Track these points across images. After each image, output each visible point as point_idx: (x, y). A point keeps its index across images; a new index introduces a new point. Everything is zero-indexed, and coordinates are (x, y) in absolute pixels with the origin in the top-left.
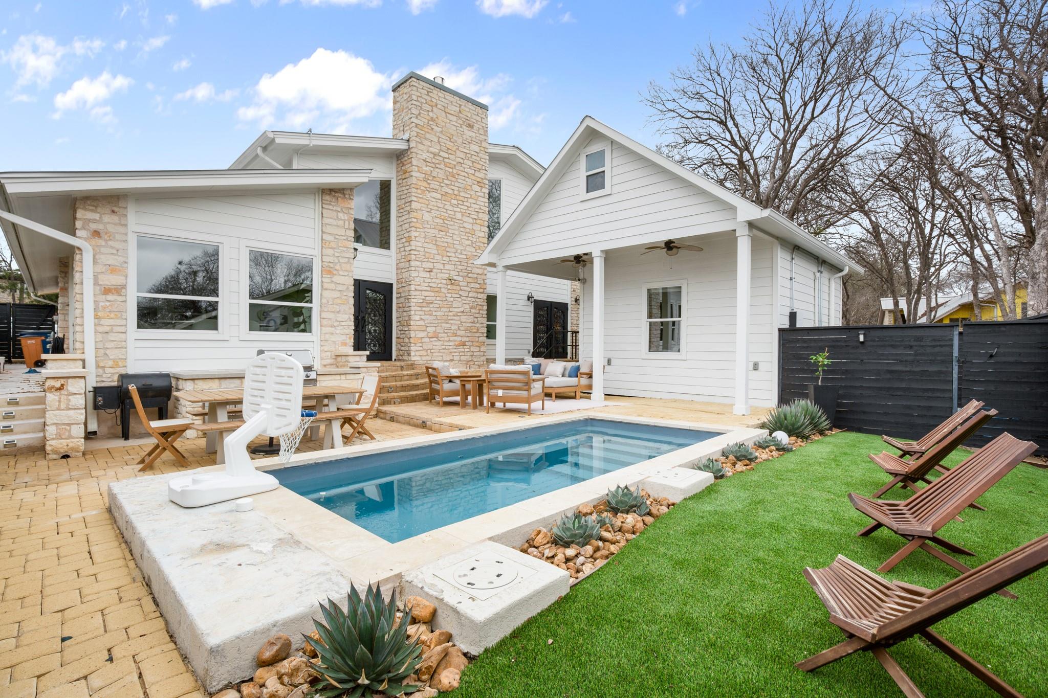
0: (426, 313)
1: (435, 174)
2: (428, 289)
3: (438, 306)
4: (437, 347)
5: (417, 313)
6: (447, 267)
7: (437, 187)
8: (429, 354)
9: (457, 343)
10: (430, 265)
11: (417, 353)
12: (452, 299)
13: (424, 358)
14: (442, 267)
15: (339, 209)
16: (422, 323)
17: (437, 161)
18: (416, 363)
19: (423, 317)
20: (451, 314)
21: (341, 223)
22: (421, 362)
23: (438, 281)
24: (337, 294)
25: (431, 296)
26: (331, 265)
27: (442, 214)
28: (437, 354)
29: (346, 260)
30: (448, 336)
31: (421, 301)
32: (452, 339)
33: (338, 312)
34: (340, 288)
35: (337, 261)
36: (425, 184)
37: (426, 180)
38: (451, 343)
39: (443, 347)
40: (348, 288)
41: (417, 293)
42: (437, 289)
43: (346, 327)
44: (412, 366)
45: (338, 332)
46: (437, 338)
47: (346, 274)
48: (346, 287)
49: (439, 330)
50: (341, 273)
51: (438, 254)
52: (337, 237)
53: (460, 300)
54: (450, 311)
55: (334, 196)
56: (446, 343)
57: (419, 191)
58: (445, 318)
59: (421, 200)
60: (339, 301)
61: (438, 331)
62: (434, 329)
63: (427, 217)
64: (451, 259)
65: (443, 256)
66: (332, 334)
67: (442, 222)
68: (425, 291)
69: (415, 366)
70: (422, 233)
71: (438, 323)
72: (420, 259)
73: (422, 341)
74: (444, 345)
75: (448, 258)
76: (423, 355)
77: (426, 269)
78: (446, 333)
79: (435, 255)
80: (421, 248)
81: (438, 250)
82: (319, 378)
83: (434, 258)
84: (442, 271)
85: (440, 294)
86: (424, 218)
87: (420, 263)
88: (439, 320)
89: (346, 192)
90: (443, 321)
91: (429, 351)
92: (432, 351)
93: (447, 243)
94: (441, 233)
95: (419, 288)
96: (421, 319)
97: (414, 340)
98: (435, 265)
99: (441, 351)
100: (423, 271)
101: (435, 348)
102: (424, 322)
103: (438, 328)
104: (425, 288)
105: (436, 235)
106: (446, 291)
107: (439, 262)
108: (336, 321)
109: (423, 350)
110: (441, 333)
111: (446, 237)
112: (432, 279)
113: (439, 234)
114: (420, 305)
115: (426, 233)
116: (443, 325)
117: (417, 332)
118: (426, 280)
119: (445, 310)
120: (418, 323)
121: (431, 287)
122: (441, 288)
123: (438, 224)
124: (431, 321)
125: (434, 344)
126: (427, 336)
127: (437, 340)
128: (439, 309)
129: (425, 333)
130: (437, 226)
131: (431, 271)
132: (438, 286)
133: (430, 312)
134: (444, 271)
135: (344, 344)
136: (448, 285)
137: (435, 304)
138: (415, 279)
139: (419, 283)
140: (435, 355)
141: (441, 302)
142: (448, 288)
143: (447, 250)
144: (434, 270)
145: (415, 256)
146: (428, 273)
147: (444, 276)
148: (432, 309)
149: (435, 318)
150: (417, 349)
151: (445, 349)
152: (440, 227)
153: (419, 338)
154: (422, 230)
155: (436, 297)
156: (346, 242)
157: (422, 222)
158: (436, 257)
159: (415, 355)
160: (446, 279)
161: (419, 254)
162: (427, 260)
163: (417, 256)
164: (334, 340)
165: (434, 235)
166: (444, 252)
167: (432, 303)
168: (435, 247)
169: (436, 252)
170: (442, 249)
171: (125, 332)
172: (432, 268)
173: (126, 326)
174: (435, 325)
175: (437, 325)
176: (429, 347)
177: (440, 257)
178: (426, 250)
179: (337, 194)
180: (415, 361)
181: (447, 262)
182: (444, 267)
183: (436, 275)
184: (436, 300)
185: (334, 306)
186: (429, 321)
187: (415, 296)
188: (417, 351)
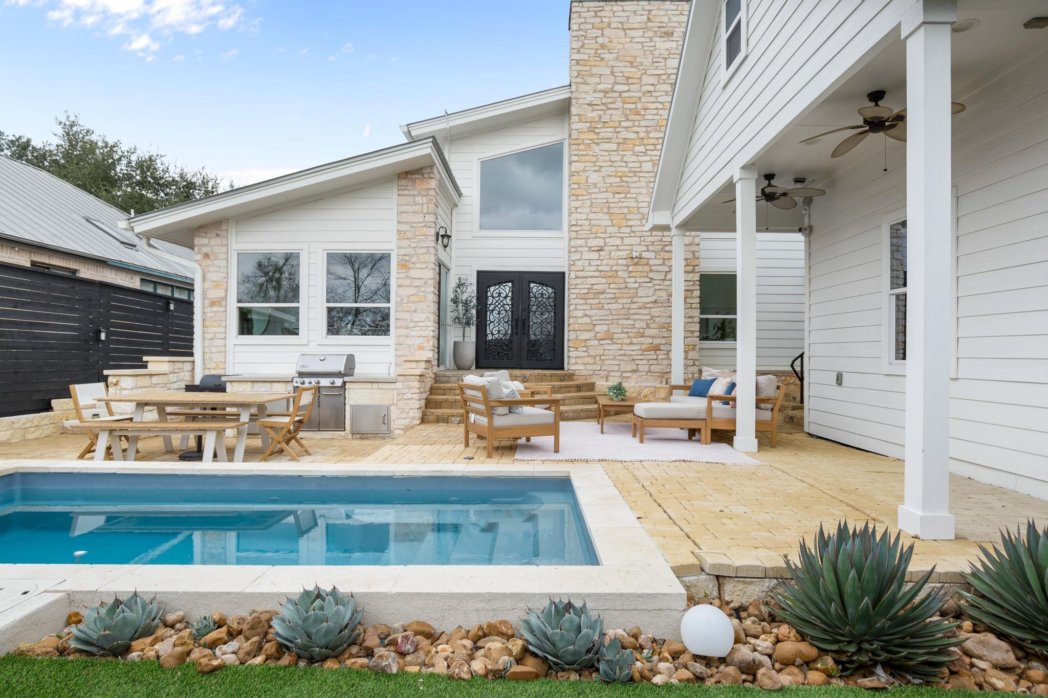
0: (594, 307)
1: (606, 118)
2: (597, 274)
3: (613, 296)
4: (611, 352)
5: (579, 307)
6: (627, 241)
7: (610, 135)
8: (598, 362)
9: (644, 347)
10: (601, 242)
11: (579, 361)
12: (637, 285)
13: (590, 367)
14: (619, 242)
15: (416, 193)
16: (587, 320)
17: (610, 100)
18: (576, 373)
19: (588, 312)
20: (633, 306)
21: (418, 208)
22: (584, 373)
23: (611, 262)
24: (414, 291)
25: (600, 284)
26: (407, 258)
27: (619, 169)
28: (610, 362)
29: (424, 250)
30: (629, 337)
31: (586, 291)
32: (635, 341)
33: (415, 311)
34: (417, 283)
35: (413, 253)
36: (592, 135)
37: (592, 130)
38: (634, 347)
39: (621, 352)
40: (426, 283)
41: (579, 281)
42: (610, 274)
43: (424, 328)
44: (571, 376)
45: (414, 334)
46: (611, 339)
47: (424, 266)
48: (424, 281)
49: (614, 329)
50: (418, 266)
51: (613, 225)
52: (414, 225)
53: (650, 285)
54: (632, 302)
55: (411, 179)
56: (624, 347)
57: (582, 147)
58: (623, 312)
59: (584, 159)
60: (415, 298)
61: (611, 331)
62: (605, 328)
63: (594, 178)
64: (634, 229)
65: (620, 228)
66: (407, 337)
67: (618, 180)
68: (592, 277)
69: (575, 377)
70: (587, 201)
71: (613, 319)
72: (584, 236)
73: (587, 345)
74: (622, 350)
75: (629, 228)
76: (588, 364)
77: (592, 249)
78: (625, 333)
79: (607, 228)
80: (586, 221)
81: (612, 220)
82: (347, 386)
83: (605, 232)
84: (620, 248)
85: (616, 280)
86: (590, 181)
87: (584, 241)
88: (615, 315)
89: (425, 171)
90: (621, 316)
91: (598, 358)
92: (603, 358)
93: (627, 209)
94: (617, 196)
95: (582, 274)
96: (586, 315)
97: (575, 343)
98: (607, 240)
99: (617, 357)
100: (588, 251)
101: (608, 354)
102: (591, 319)
103: (613, 326)
104: (591, 274)
105: (609, 200)
106: (626, 275)
107: (613, 237)
108: (412, 321)
109: (589, 356)
110: (618, 333)
111: (627, 200)
112: (603, 260)
113: (614, 197)
114: (584, 297)
115: (593, 201)
116: (621, 322)
117: (578, 333)
118: (593, 263)
119: (624, 301)
120: (580, 321)
121: (601, 271)
122: (616, 271)
123: (613, 185)
124: (602, 317)
125: (605, 348)
126: (596, 338)
127: (610, 342)
128: (614, 301)
129: (592, 334)
130: (611, 188)
131: (601, 250)
132: (612, 269)
133: (600, 306)
134: (623, 247)
135: (421, 348)
136: (629, 266)
137: (607, 293)
138: (576, 262)
139: (582, 268)
140: (607, 362)
141: (619, 291)
142: (629, 270)
143: (627, 218)
144: (605, 248)
145: (576, 233)
146: (595, 253)
147: (623, 254)
148: (602, 301)
149: (608, 313)
150: (579, 356)
151: (625, 355)
152: (615, 189)
153: (582, 341)
154: (586, 197)
155: (610, 284)
156: (425, 229)
157: (586, 187)
158: (610, 230)
159: (576, 363)
160: (625, 259)
161: (582, 230)
162: (594, 235)
163: (578, 232)
164: (409, 343)
165: (606, 201)
166: (622, 221)
167: (603, 293)
168: (607, 217)
169: (609, 223)
170: (619, 218)
171: (225, 339)
172: (603, 245)
173: (225, 333)
174: (607, 322)
175: (610, 322)
176: (598, 352)
177: (615, 229)
178: (592, 222)
179: (413, 177)
180: (575, 370)
181: (628, 235)
182: (623, 242)
183: (610, 254)
184: (609, 288)
185: (410, 304)
186: (597, 318)
187: (576, 285)
188: (578, 357)
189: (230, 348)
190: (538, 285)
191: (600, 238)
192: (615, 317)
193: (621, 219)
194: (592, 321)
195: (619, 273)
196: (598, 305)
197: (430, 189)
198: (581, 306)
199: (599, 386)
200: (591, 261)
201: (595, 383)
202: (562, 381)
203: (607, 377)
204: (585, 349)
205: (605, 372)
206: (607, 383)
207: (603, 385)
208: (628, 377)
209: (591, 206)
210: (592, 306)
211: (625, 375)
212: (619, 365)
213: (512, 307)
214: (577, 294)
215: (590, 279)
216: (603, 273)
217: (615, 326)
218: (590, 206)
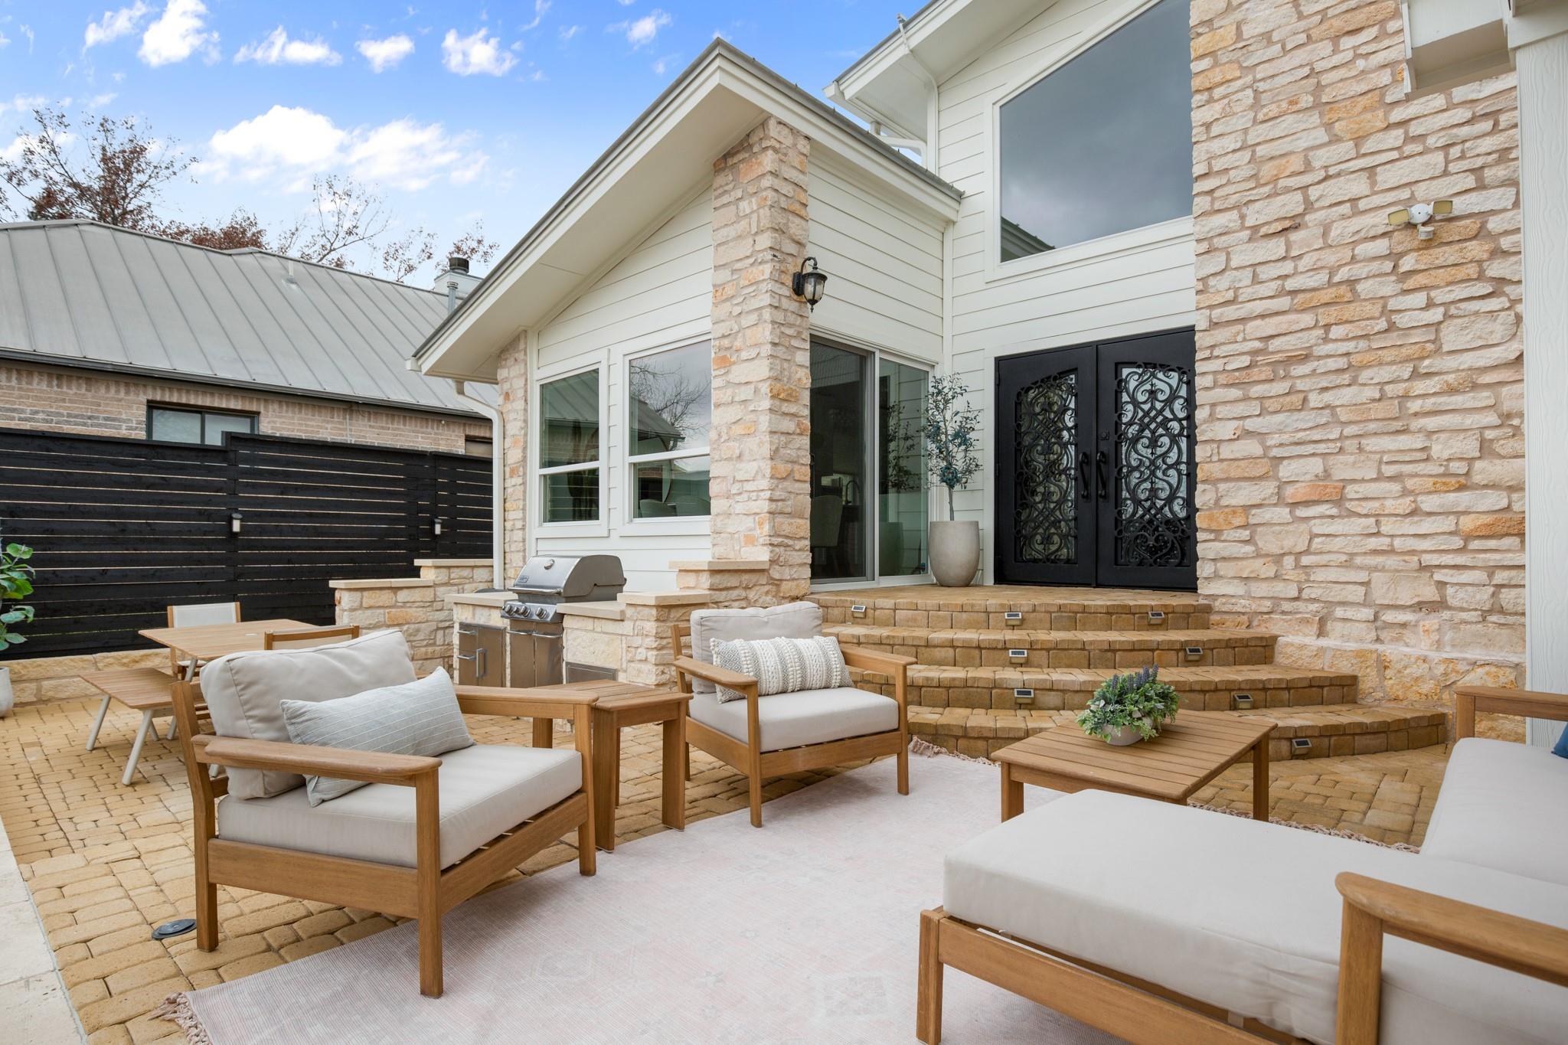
0: (1272, 405)
2: (1284, 302)
3: (1342, 363)
4: (1338, 543)
5: (1222, 411)
6: (1388, 177)
8: (1292, 575)
10: (1292, 204)
11: (1224, 568)
12: (1436, 315)
13: (1261, 589)
14: (1358, 186)
15: (740, 194)
16: (1252, 447)
18: (1217, 605)
19: (1250, 424)
20: (1420, 387)
21: (744, 224)
22: (1242, 605)
23: (1330, 258)
24: (738, 412)
25: (1295, 331)
26: (726, 342)
28: (1333, 574)
29: (755, 317)
30: (1405, 493)
31: (1245, 361)
32: (1428, 503)
33: (740, 457)
34: (743, 394)
35: (736, 328)
38: (1427, 526)
39: (1373, 543)
41: (1220, 335)
42: (1326, 296)
43: (755, 495)
44: (1200, 616)
45: (738, 508)
46: (1339, 501)
47: (755, 353)
48: (755, 391)
50: (744, 355)
51: (1335, 140)
52: (738, 266)
53: (1494, 304)
54: (1415, 375)
55: (733, 166)
56: (1386, 527)
58: (1380, 410)
60: (738, 430)
61: (1339, 474)
62: (1316, 466)
64: (1415, 129)
65: (1358, 140)
66: (728, 515)
68: (1262, 316)
69: (1214, 618)
70: (1240, 95)
71: (1341, 438)
72: (1233, 200)
73: (1252, 521)
74: (1378, 534)
75: (1400, 132)
76: (1257, 579)
77: (1264, 230)
78: (1391, 479)
79: (1311, 154)
80: (1238, 155)
81: (1328, 126)
82: (565, 621)
83: (1308, 168)
84: (1362, 205)
85: (1349, 312)
86: (1248, 31)
87: (1234, 215)
88: (1351, 423)
89: (754, 139)
90: (1372, 426)
91: (1289, 561)
92: (1305, 560)
93: (1388, 71)
94: (1347, 42)
95: (1231, 312)
96: (1248, 434)
97: (1211, 518)
98: (1314, 193)
99: (1358, 560)
100: (1250, 240)
101: (1327, 548)
102: (1262, 443)
103: (1340, 457)
104: (1259, 307)
105: (1318, 67)
106: (1389, 287)
107: (1339, 175)
108: (736, 481)
109: (1258, 555)
110: (1363, 481)
111: (1386, 43)
112: (1300, 256)
113: (1336, 51)
114: (1240, 380)
115: (1262, 86)
116: (1371, 444)
117: (1222, 486)
118: (1265, 273)
119: (1385, 374)
120: (1227, 451)
121: (1293, 293)
122: (1352, 283)
123: (1330, 13)
124: (1300, 435)
125: (1316, 530)
126: (1280, 501)
127: (1334, 511)
128: (1346, 378)
129: (1268, 488)
130: (1324, 26)
131: (1296, 227)
132: (1336, 279)
133: (1296, 399)
134: (1378, 200)
135: (750, 539)
136: (1401, 255)
137: (1320, 358)
138: (1212, 282)
139: (1230, 295)
140: (1320, 575)
141: (1363, 344)
142: (1402, 270)
143: (1389, 99)
144: (1307, 218)
145: (1208, 198)
146: (1274, 241)
147: (1377, 220)
148: (1300, 385)
149: (1324, 420)
150: (1226, 554)
151: (1391, 551)
152: (1337, 23)
153: (1234, 510)
154: (1238, 84)
155: (1327, 327)
156: (754, 269)
157: (1239, 53)
158: (1320, 158)
159: (1217, 576)
160: (1384, 235)
161: (1229, 182)
162: (1266, 190)
163: (1217, 194)
164: (731, 530)
165: (1306, 71)
166: (1368, 116)
167: (1306, 358)
168: (1315, 119)
169: (1322, 136)
170: (1359, 108)
171: (523, 528)
172: (1300, 209)
173: (524, 519)
174: (1321, 448)
175: (1333, 447)
176: (1288, 543)
177: (1346, 148)
178: (1261, 151)
179: (735, 160)
180: (1214, 597)
181: (1395, 155)
182: (1373, 183)
183: (1325, 235)
184: (1326, 340)
185: (731, 444)
186: (1285, 438)
187: (1213, 347)
188: (1224, 559)
189: (531, 546)
190: (1140, 371)
191: (1288, 190)
192: (1349, 430)
193: (1365, 109)
194: (1266, 448)
195: (1359, 287)
196: (1288, 399)
197: (763, 175)
198: (1228, 407)
199: (1289, 650)
200: (1259, 269)
201: (1274, 638)
202: (1152, 627)
203: (1322, 622)
204: (1245, 534)
205: (1314, 607)
206: (1323, 642)
207: (1302, 647)
208: (1404, 625)
209: (1257, 104)
210: (1267, 403)
211: (1389, 617)
212: (1366, 584)
213: (1076, 435)
214: (1215, 373)
215: (1259, 322)
216: (1300, 297)
217: (1351, 459)
218: (1252, 107)
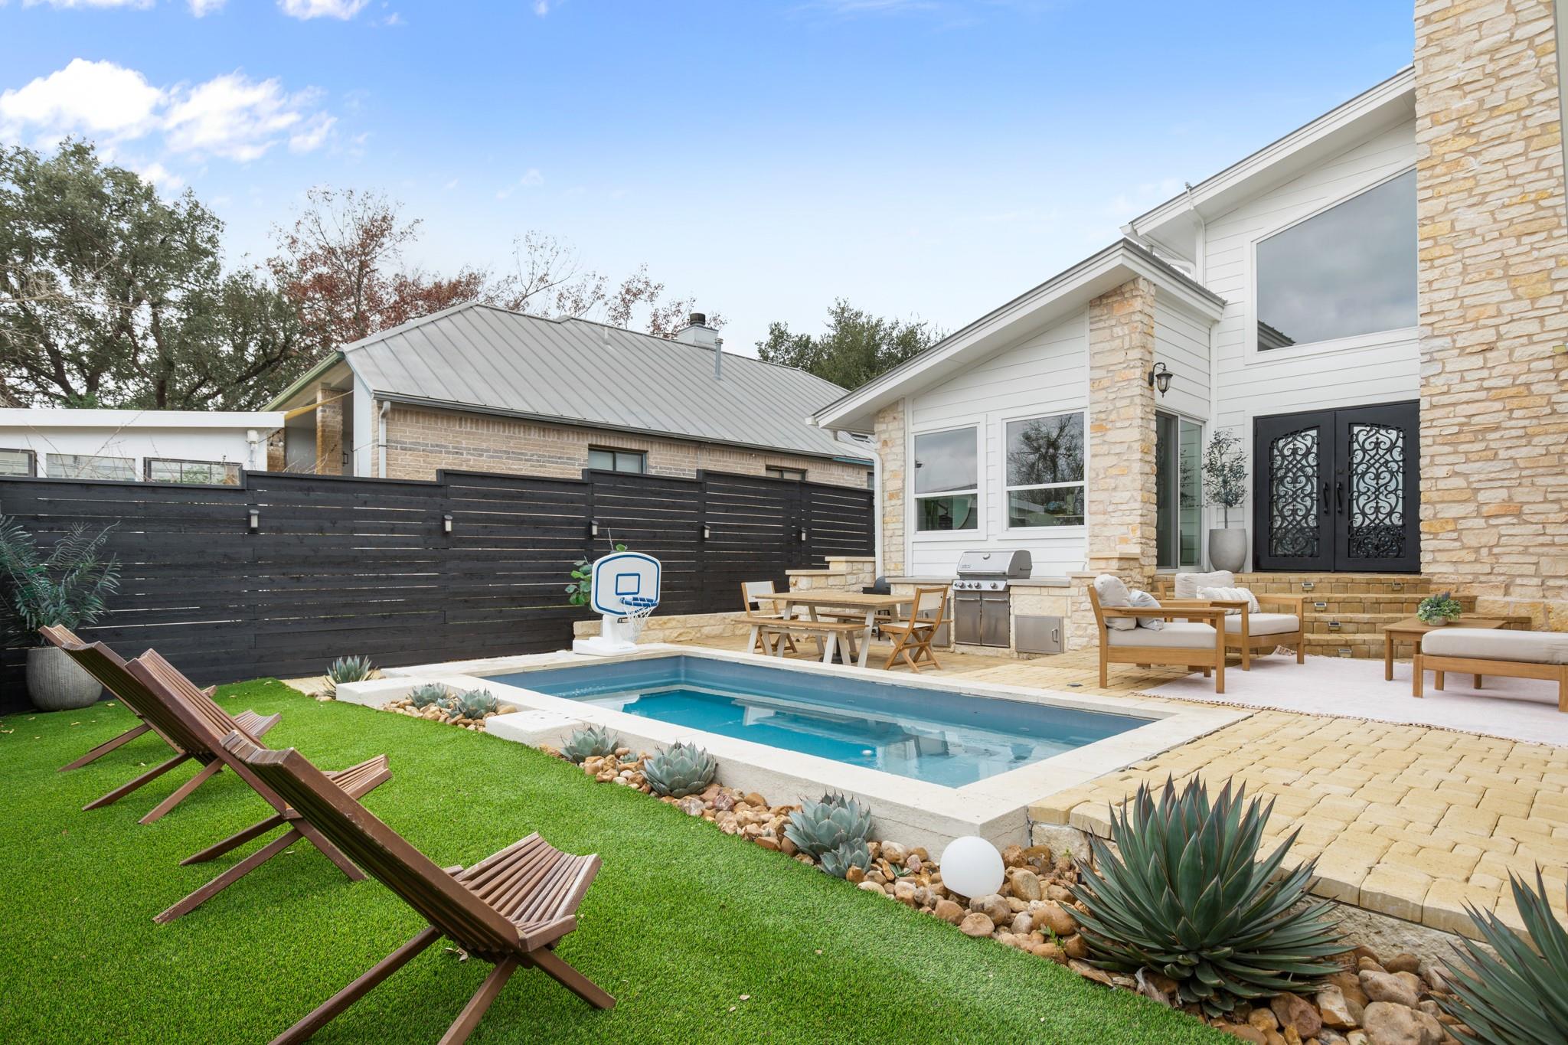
0: (1474, 457)
1: (1498, 98)
2: (1482, 395)
3: (1521, 432)
4: (1517, 540)
5: (1438, 460)
6: (1552, 323)
7: (1508, 128)
8: (1487, 559)
10: (1489, 335)
11: (1439, 556)
13: (1466, 568)
14: (1533, 327)
15: (1113, 322)
16: (1460, 482)
17: (1504, 62)
18: (1435, 579)
19: (1458, 468)
21: (1118, 342)
22: (1452, 578)
23: (1514, 369)
24: (1113, 460)
25: (1490, 412)
26: (1103, 416)
27: (1529, 188)
28: (1514, 559)
29: (1127, 401)
31: (1456, 429)
33: (1115, 489)
34: (1117, 449)
35: (1111, 407)
36: (1464, 142)
37: (1463, 132)
39: (1541, 539)
40: (1129, 447)
41: (1438, 413)
42: (1511, 392)
43: (1128, 513)
44: (1424, 585)
45: (1113, 521)
46: (1519, 514)
47: (1127, 424)
48: (1126, 445)
49: (1520, 495)
50: (1118, 425)
51: (1518, 298)
52: (1112, 368)
55: (1107, 304)
56: (1550, 530)
57: (1438, 170)
58: (1547, 461)
59: (1445, 189)
60: (1114, 471)
61: (1517, 499)
62: (1503, 494)
63: (1468, 218)
65: (1534, 300)
66: (1105, 525)
67: (1530, 208)
68: (1467, 403)
69: (1432, 587)
70: (1453, 266)
71: (1520, 477)
72: (1447, 330)
73: (1459, 527)
74: (1544, 534)
75: (1561, 297)
76: (1462, 562)
77: (1468, 350)
78: (1552, 501)
79: (1501, 306)
80: (1451, 302)
81: (1514, 290)
82: (1012, 591)
83: (1499, 314)
84: (1535, 338)
85: (1526, 402)
86: (1458, 226)
87: (1448, 339)
88: (1527, 468)
89: (1126, 289)
90: (1540, 470)
91: (1484, 551)
92: (1496, 550)
93: (1553, 260)
94: (1526, 240)
95: (1445, 399)
96: (1456, 474)
97: (1431, 526)
98: (1503, 329)
99: (1531, 550)
100: (1459, 355)
101: (1510, 543)
102: (1467, 480)
103: (1520, 489)
104: (1465, 397)
105: (1507, 253)
106: (1553, 388)
107: (1520, 319)
108: (1111, 503)
109: (1463, 548)
110: (1534, 502)
111: (1553, 243)
112: (1494, 367)
113: (1519, 244)
114: (1452, 441)
115: (1468, 261)
116: (1539, 481)
117: (1438, 506)
118: (1468, 376)
119: (1549, 439)
120: (1441, 485)
121: (1489, 389)
122: (1528, 385)
123: (1515, 221)
124: (1493, 475)
125: (1503, 532)
126: (1479, 515)
127: (1515, 521)
128: (1524, 441)
129: (1471, 507)
130: (1512, 228)
131: (1491, 349)
132: (1518, 382)
133: (1490, 454)
134: (1545, 336)
135: (1124, 540)
136: (1561, 370)
137: (1506, 429)
138: (1432, 380)
139: (1445, 389)
140: (1505, 559)
141: (1535, 422)
142: (1561, 378)
143: (1553, 277)
144: (1498, 344)
145: (1430, 328)
146: (1476, 356)
147: (1545, 348)
148: (1493, 445)
149: (1508, 467)
150: (1441, 548)
151: (1553, 544)
152: (1520, 228)
153: (1447, 521)
154: (1452, 259)
155: (1511, 411)
156: (1127, 371)
157: (1452, 240)
158: (1508, 309)
159: (1435, 561)
160: (1549, 357)
161: (1444, 319)
162: (1471, 325)
163: (1435, 326)
164: (1107, 534)
165: (1499, 255)
166: (1540, 286)
167: (1496, 429)
168: (1504, 284)
169: (1509, 295)
170: (1534, 281)
171: (903, 535)
172: (1494, 339)
173: (903, 529)
174: (1507, 483)
175: (1515, 483)
176: (1484, 540)
177: (1525, 304)
178: (1467, 301)
179: (1110, 300)
180: (1433, 574)
181: (1557, 310)
182: (1543, 326)
183: (1510, 355)
184: (1510, 418)
185: (1108, 480)
186: (1483, 477)
187: (1432, 420)
188: (1439, 550)
189: (909, 547)
191: (1485, 327)
192: (1524, 473)
193: (1538, 282)
194: (1470, 483)
195: (1533, 388)
196: (1485, 453)
197: (1134, 313)
198: (1443, 457)
199: (1486, 604)
200: (1465, 374)
201: (1475, 598)
202: (1394, 591)
203: (1507, 587)
204: (1455, 535)
205: (1502, 578)
206: (1508, 599)
207: (1494, 602)
208: (1561, 587)
209: (1465, 271)
210: (1470, 455)
211: (1551, 583)
212: (1537, 564)
213: (1318, 469)
214: (1434, 436)
215: (1465, 406)
216: (1493, 392)
217: (1527, 489)
218: (1461, 274)
